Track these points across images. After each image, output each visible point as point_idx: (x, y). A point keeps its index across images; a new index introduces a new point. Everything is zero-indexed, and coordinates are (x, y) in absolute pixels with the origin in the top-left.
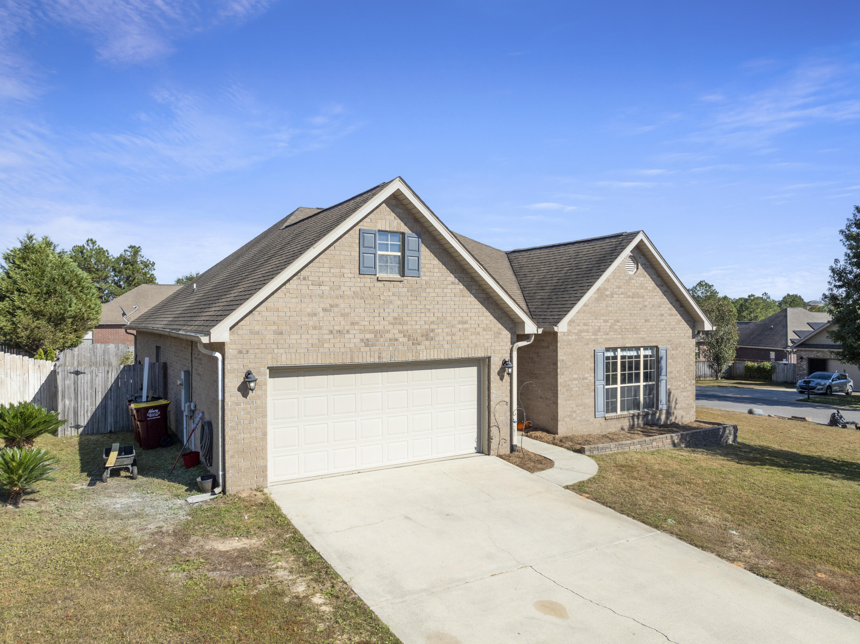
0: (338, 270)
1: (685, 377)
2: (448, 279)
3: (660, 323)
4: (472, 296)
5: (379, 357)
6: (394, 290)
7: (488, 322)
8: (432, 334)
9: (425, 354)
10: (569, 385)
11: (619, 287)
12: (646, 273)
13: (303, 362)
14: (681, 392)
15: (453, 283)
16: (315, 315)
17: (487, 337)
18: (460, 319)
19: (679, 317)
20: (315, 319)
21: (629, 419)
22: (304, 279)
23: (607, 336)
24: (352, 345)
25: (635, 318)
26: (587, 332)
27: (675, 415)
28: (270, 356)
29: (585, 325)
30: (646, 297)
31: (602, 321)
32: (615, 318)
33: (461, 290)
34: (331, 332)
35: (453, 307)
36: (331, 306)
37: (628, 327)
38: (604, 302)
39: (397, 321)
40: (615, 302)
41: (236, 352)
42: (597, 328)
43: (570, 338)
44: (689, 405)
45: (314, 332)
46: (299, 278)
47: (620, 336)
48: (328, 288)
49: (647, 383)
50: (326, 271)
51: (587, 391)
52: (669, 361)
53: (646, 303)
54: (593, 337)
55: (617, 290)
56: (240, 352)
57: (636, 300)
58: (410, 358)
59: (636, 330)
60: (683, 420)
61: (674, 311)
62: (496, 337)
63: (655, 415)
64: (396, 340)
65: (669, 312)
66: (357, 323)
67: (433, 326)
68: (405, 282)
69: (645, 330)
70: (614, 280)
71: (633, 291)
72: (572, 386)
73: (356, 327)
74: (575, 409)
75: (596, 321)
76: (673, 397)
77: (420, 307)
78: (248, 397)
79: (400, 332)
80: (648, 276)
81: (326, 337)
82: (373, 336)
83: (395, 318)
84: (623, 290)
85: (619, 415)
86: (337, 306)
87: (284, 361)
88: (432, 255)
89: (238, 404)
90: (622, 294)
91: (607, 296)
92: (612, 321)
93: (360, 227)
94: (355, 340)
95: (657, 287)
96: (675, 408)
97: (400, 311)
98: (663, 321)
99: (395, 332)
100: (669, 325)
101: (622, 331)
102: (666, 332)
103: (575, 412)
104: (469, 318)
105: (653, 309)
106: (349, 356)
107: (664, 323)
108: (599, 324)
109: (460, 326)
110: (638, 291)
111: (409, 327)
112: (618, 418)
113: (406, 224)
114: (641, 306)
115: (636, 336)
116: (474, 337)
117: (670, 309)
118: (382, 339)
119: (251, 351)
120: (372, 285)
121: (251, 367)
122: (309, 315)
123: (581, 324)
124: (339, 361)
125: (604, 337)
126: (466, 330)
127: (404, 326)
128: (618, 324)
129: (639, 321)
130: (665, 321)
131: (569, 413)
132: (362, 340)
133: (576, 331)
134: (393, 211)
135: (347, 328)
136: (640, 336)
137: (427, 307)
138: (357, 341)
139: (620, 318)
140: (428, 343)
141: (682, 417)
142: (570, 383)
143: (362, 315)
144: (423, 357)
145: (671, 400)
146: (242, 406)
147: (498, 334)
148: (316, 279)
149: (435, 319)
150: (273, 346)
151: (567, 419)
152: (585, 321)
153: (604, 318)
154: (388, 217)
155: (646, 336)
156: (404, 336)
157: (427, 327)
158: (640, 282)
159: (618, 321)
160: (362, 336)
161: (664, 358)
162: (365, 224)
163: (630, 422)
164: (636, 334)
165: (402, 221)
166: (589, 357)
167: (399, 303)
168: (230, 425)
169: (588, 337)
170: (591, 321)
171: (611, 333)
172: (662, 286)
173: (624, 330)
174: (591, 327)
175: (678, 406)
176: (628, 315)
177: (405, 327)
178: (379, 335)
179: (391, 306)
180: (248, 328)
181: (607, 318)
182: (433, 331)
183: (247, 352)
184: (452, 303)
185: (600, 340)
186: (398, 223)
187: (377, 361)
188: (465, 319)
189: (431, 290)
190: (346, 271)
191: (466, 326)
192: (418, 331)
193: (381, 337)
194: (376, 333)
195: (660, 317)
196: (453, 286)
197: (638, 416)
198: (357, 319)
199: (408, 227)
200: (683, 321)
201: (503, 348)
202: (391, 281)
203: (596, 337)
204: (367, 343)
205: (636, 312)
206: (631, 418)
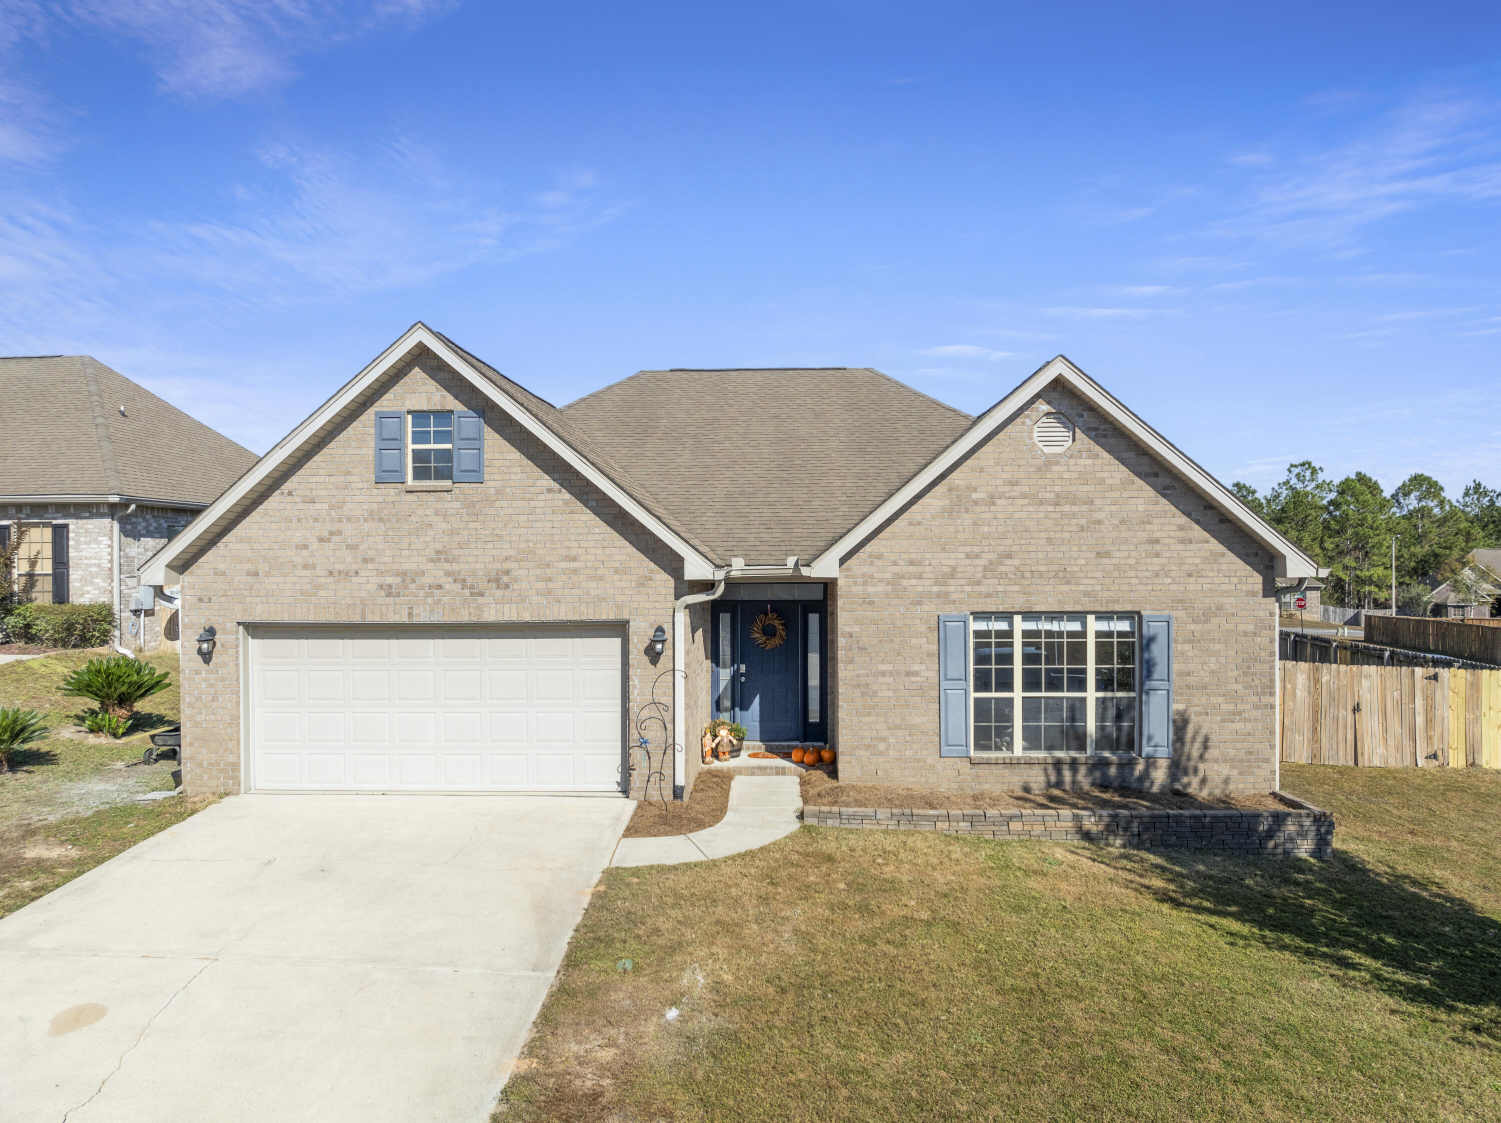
0: (342, 478)
1: (1239, 687)
2: (539, 483)
3: (1148, 561)
4: (588, 511)
5: (410, 615)
6: (439, 506)
7: (623, 557)
8: (505, 579)
9: (493, 612)
10: (867, 685)
11: (1014, 483)
12: (1098, 449)
13: (286, 618)
14: (1223, 721)
15: (550, 491)
16: (306, 547)
17: (623, 584)
18: (564, 552)
19: (1215, 545)
20: (305, 553)
21: (1045, 770)
22: (290, 494)
23: (977, 588)
24: (363, 594)
25: (1063, 548)
26: (920, 577)
27: (1201, 774)
28: (239, 607)
29: (912, 563)
30: (1097, 502)
31: (962, 556)
32: (1001, 549)
33: (566, 503)
34: (331, 573)
35: (550, 531)
36: (332, 533)
37: (1043, 569)
38: (966, 516)
39: (441, 556)
40: (999, 516)
41: (195, 599)
42: (946, 569)
43: (871, 589)
44: (1250, 753)
45: (305, 573)
46: (282, 493)
47: (1016, 588)
48: (326, 506)
49: (1109, 694)
50: (322, 480)
51: (918, 700)
52: (1176, 648)
53: (1100, 516)
54: (936, 589)
55: (1007, 489)
56: (201, 600)
57: (1067, 508)
58: (465, 616)
59: (1064, 576)
60: (1232, 787)
61: (1198, 532)
62: (640, 585)
63: (1133, 769)
64: (440, 587)
65: (1180, 534)
66: (372, 560)
67: (507, 565)
68: (456, 491)
69: (1099, 575)
70: (1000, 468)
71: (1058, 489)
72: (874, 687)
73: (370, 566)
74: (884, 733)
75: (944, 555)
76: (1196, 733)
77: (485, 533)
78: (211, 663)
79: (448, 574)
80: (1105, 455)
81: (322, 580)
82: (399, 580)
83: (438, 552)
84: (1025, 489)
85: (1019, 759)
86: (339, 533)
87: (261, 614)
88: (507, 444)
89: (198, 672)
90: (1023, 496)
91: (976, 503)
92: (993, 556)
93: (376, 409)
94: (369, 587)
95: (1136, 479)
96: (1201, 757)
97: (446, 539)
98: (1157, 555)
99: (436, 573)
100: (1180, 565)
101: (1023, 577)
102: (1169, 580)
103: (884, 739)
104: (582, 551)
105: (1123, 528)
106: (358, 611)
107: (1163, 561)
108: (952, 563)
109: (564, 565)
110: (1072, 488)
111: (462, 566)
112: (1011, 764)
113: (456, 397)
114: (1083, 522)
115: (1066, 588)
116: (593, 584)
117: (1181, 528)
118: (413, 586)
119: (214, 599)
120: (397, 498)
121: (214, 622)
122: (297, 547)
123: (901, 563)
124: (343, 619)
125: (968, 589)
126: (575, 571)
127: (454, 564)
128: (1008, 562)
129: (1075, 555)
130: (1166, 554)
131: (867, 741)
132: (381, 587)
133: (888, 576)
134: (433, 377)
135: (354, 567)
136: (1082, 588)
137: (497, 532)
138: (372, 587)
139: (1014, 549)
140: (499, 593)
141: (1227, 781)
142: (869, 680)
143: (381, 546)
144: (490, 615)
145: (1189, 736)
146: (204, 675)
147: (644, 581)
148: (308, 493)
149: (512, 553)
150: (246, 593)
151: (864, 753)
152: (913, 556)
153: (968, 549)
154: (424, 388)
155: (1098, 588)
156: (455, 581)
157: (498, 566)
158: (1079, 468)
159: (1009, 556)
160: (380, 580)
161: (1162, 640)
162: (385, 403)
163: (1047, 775)
164: (1068, 583)
165: (449, 392)
166: (923, 628)
167: (445, 526)
168: (187, 700)
169: (920, 589)
170: (928, 556)
171: (987, 581)
172: (1156, 475)
173: (1028, 575)
174: (928, 569)
175: (1211, 753)
176: (1044, 542)
177: (455, 567)
178: (408, 579)
179: (431, 533)
180: (211, 566)
181: (976, 549)
182: (507, 572)
183: (210, 600)
184: (548, 525)
185: (954, 596)
186: (442, 395)
187: (405, 619)
188: (574, 552)
189: (505, 504)
190: (354, 478)
191: (575, 565)
192: (481, 573)
193: (413, 581)
194: (403, 574)
195: (1148, 547)
196: (550, 496)
197: (1074, 764)
198: (371, 553)
199: (461, 402)
200: (1231, 556)
201: (657, 605)
202: (430, 492)
203: (943, 589)
204: (389, 591)
205: (1066, 535)
206: (1050, 767)
